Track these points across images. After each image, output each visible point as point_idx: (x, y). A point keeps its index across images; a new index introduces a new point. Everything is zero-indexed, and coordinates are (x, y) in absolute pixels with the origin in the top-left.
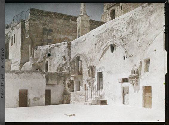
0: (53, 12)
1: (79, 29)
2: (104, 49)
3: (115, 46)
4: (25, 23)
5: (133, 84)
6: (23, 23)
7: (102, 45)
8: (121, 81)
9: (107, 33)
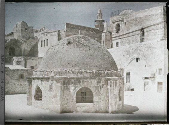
0: (79, 26)
1: (104, 42)
2: (131, 59)
3: (139, 59)
4: (60, 32)
5: (152, 81)
6: (59, 33)
7: (130, 57)
8: (144, 78)
9: (133, 50)
